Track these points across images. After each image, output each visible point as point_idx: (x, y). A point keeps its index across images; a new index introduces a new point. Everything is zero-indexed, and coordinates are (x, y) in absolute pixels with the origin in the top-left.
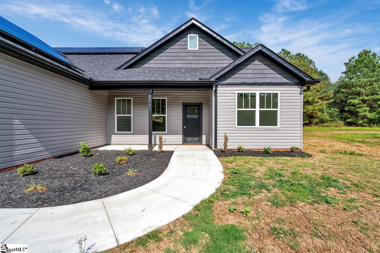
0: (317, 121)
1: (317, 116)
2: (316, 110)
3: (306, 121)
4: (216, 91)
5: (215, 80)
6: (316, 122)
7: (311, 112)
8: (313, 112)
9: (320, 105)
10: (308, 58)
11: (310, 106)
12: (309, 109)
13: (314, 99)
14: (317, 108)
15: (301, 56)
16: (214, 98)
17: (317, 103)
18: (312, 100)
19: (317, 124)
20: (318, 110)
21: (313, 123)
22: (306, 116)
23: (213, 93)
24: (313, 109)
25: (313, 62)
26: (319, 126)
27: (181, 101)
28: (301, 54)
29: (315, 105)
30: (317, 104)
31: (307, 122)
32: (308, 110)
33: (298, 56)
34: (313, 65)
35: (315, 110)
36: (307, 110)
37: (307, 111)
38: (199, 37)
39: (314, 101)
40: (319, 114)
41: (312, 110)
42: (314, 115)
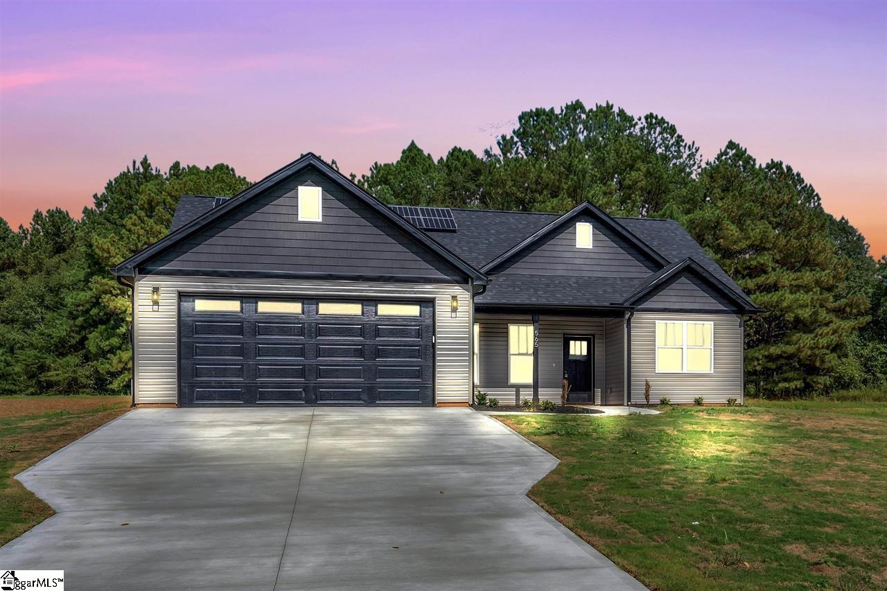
0: (828, 383)
1: (827, 365)
2: (823, 347)
3: (795, 382)
4: (629, 320)
5: (631, 305)
6: (825, 385)
7: (809, 353)
8: (814, 353)
9: (833, 334)
10: (803, 181)
11: (805, 336)
12: (802, 345)
13: (816, 313)
14: (823, 342)
15: (782, 173)
16: (626, 329)
17: (827, 324)
18: (811, 316)
19: (826, 391)
20: (827, 348)
21: (816, 390)
22: (798, 366)
23: (626, 322)
24: (814, 344)
25: (817, 195)
26: (832, 399)
27: (560, 331)
28: (784, 166)
29: (820, 332)
30: (825, 330)
31: (798, 386)
32: (799, 346)
33: (774, 170)
34: (816, 204)
35: (819, 349)
36: (797, 346)
37: (799, 350)
38: (594, 227)
39: (816, 321)
40: (832, 359)
41: (812, 348)
42: (818, 364)
